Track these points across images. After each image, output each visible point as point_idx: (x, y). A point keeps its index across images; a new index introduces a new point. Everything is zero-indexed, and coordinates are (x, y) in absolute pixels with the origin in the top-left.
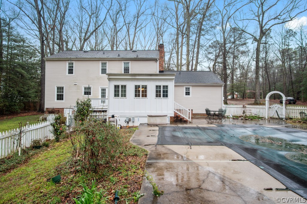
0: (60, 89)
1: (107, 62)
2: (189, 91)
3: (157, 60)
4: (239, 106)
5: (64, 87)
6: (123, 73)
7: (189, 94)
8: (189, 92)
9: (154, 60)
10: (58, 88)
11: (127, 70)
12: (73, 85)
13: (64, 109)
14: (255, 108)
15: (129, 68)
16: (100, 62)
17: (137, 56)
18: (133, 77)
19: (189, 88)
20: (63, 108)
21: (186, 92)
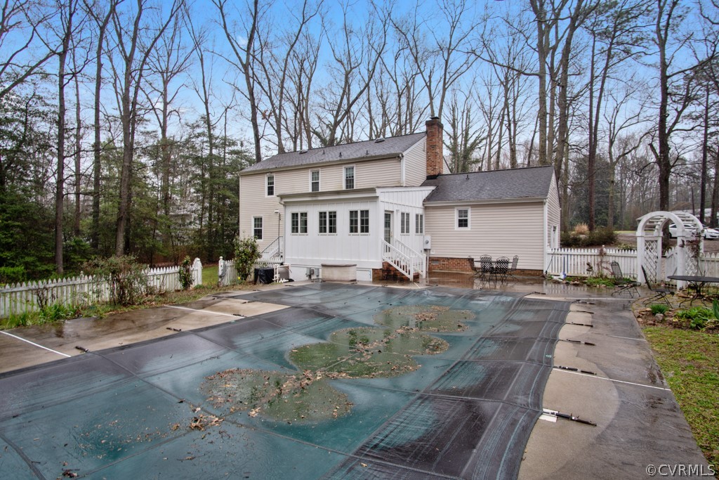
1: (320, 169)
2: (467, 216)
3: (399, 157)
4: (589, 253)
6: (344, 188)
7: (466, 225)
8: (466, 221)
9: (395, 157)
11: (350, 181)
14: (626, 258)
15: (353, 177)
16: (310, 170)
17: (367, 154)
18: (314, 199)
19: (466, 212)
21: (460, 221)
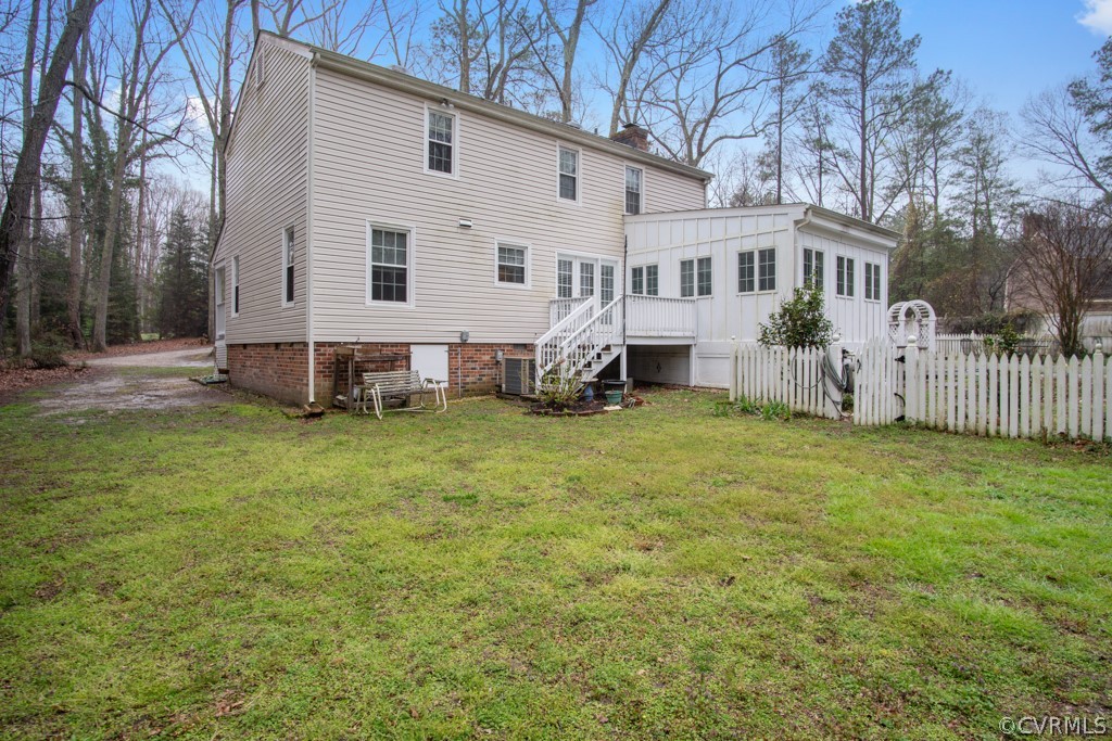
0: (390, 240)
1: (580, 149)
5: (414, 231)
10: (376, 233)
11: (631, 197)
12: (455, 230)
13: (413, 348)
15: (636, 189)
16: (558, 143)
20: (409, 344)
